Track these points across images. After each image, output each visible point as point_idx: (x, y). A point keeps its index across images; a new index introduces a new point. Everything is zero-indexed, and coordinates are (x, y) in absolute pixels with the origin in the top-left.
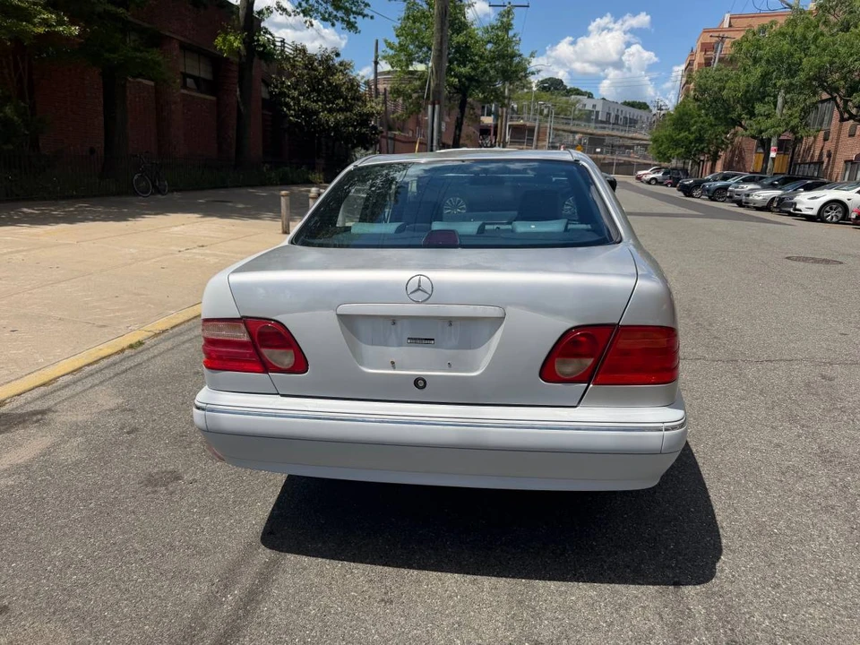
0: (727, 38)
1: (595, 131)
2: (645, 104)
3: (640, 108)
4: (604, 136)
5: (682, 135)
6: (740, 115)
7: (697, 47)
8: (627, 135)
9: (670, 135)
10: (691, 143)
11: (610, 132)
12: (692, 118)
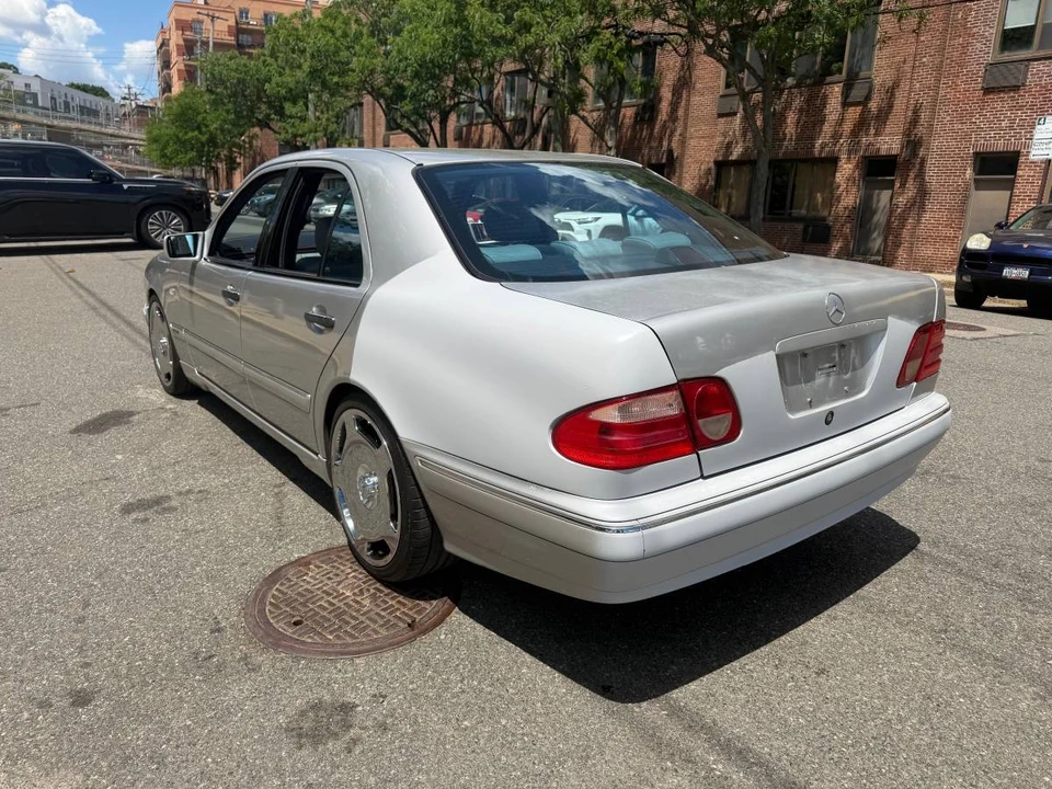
0: (218, 18)
1: (56, 123)
2: (102, 89)
3: (96, 95)
4: (70, 129)
5: (190, 134)
6: (268, 116)
7: (170, 23)
8: (103, 130)
9: (174, 135)
10: (203, 145)
11: (79, 125)
12: (199, 114)
